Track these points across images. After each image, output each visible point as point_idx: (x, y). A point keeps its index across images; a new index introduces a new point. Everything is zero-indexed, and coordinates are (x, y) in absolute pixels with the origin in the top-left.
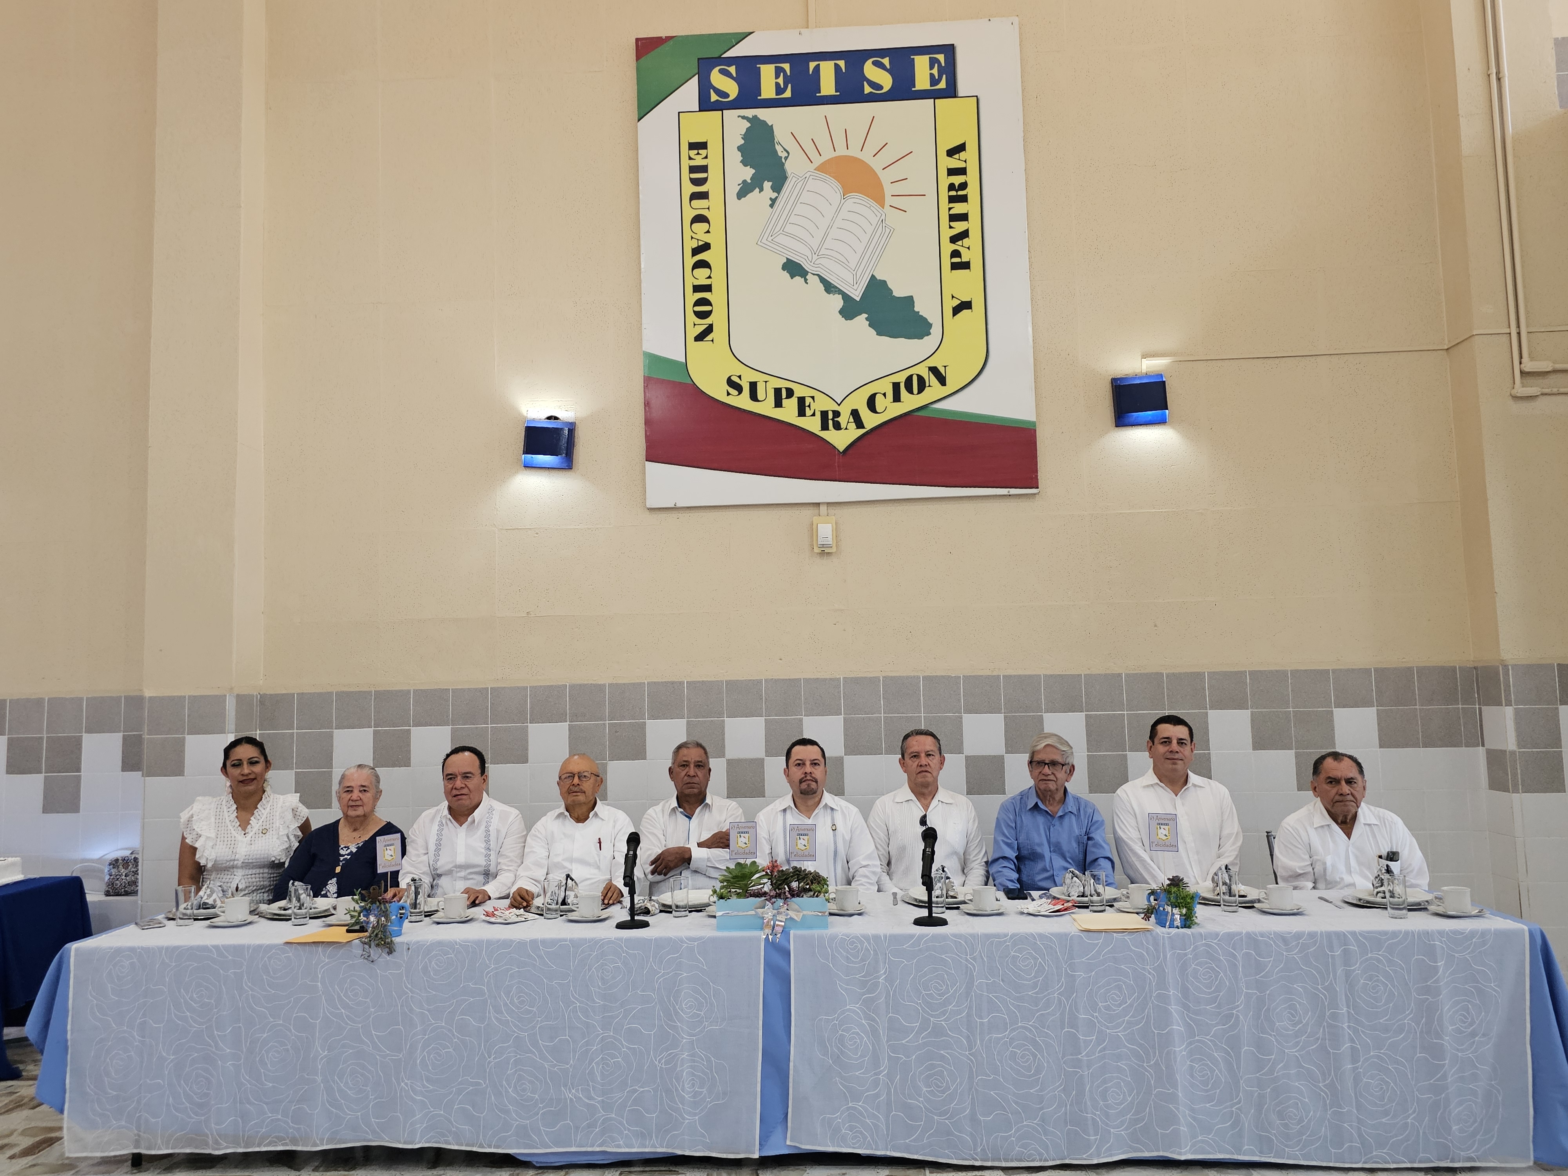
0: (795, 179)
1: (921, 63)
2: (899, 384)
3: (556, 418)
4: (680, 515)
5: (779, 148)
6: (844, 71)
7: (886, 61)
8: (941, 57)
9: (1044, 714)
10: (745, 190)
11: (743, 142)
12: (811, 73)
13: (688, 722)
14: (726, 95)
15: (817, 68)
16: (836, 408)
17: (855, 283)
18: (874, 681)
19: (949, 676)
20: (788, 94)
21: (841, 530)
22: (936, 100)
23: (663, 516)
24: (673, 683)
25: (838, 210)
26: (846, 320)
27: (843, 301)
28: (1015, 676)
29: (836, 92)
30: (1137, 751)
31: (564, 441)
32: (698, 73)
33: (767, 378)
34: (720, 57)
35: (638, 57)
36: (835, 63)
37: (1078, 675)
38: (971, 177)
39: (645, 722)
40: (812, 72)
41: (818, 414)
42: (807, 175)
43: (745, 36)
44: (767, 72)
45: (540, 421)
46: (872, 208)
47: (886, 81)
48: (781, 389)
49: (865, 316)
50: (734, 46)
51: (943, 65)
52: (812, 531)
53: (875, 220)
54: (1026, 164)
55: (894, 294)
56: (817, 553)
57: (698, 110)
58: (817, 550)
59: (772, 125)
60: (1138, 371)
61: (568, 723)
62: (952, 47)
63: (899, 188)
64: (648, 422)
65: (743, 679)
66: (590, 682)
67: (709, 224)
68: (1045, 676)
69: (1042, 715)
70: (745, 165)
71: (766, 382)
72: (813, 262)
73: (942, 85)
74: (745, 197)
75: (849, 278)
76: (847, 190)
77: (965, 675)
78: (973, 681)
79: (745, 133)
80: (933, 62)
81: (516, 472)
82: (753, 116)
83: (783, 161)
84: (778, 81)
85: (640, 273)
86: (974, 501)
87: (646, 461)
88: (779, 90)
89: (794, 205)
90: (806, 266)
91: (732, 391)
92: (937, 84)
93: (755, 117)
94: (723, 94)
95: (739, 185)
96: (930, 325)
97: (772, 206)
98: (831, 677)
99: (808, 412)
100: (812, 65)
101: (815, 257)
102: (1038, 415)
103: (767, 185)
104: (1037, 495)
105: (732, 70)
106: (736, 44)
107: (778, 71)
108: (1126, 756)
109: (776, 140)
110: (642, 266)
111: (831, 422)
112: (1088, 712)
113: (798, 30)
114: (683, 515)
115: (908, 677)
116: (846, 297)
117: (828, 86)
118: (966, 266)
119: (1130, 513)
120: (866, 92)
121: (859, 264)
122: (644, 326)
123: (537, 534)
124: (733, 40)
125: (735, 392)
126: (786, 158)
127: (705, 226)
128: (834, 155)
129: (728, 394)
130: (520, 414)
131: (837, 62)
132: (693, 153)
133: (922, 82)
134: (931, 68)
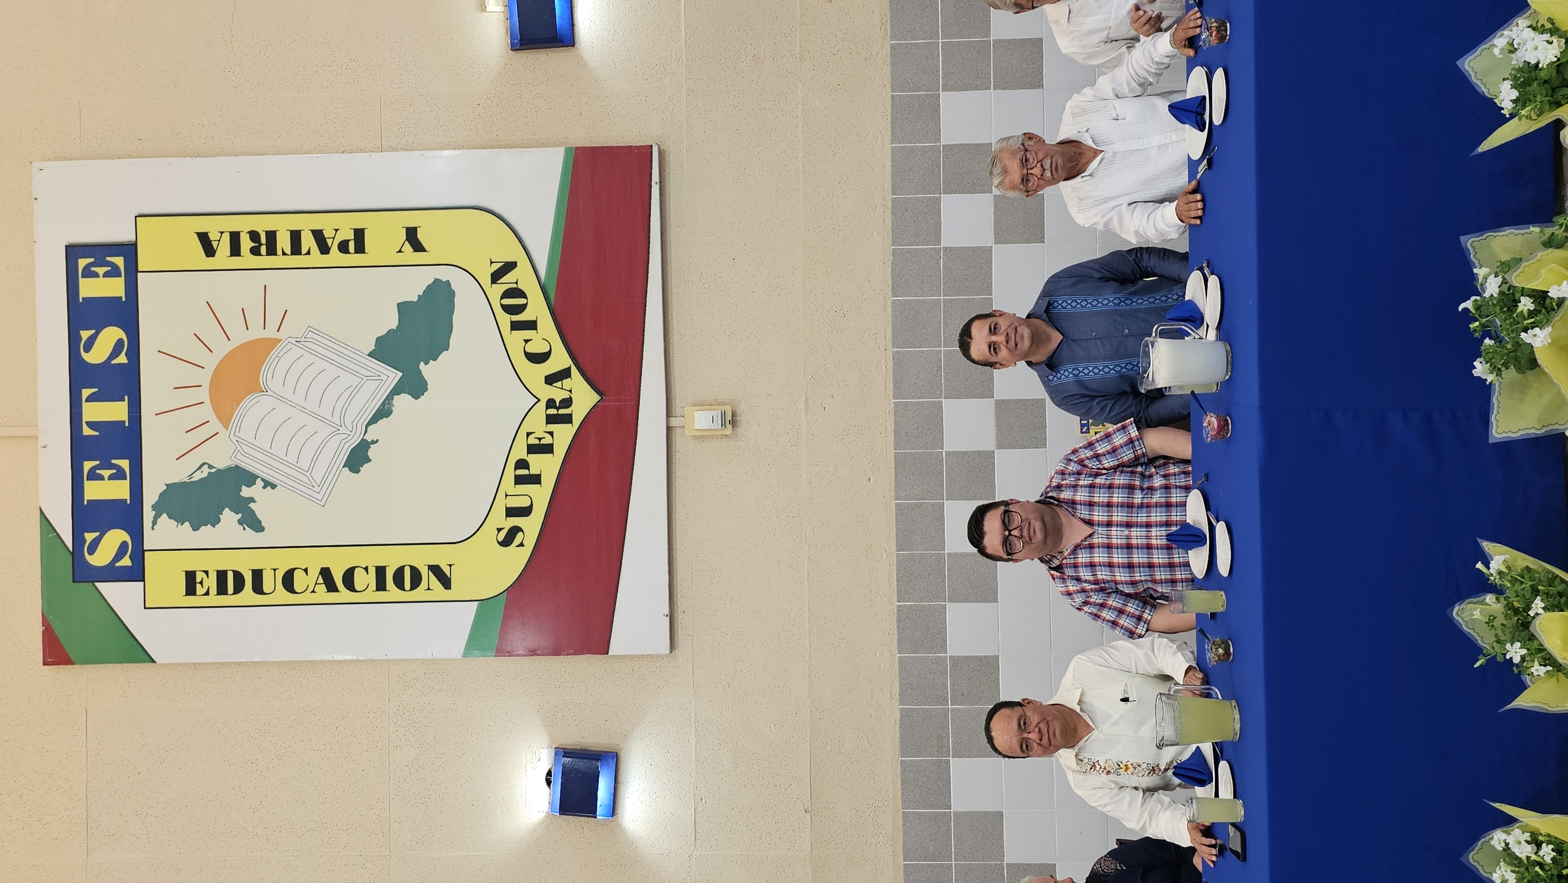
0: (239, 456)
1: (89, 288)
2: (512, 322)
3: (549, 774)
4: (679, 610)
5: (197, 477)
6: (96, 390)
7: (85, 334)
8: (82, 263)
9: (942, 144)
10: (253, 522)
11: (187, 524)
12: (97, 433)
13: (950, 601)
14: (124, 546)
15: (91, 425)
16: (543, 404)
17: (379, 378)
18: (898, 360)
19: (892, 263)
20: (125, 464)
21: (703, 399)
22: (139, 270)
23: (680, 633)
24: (899, 621)
25: (281, 399)
26: (427, 390)
27: (403, 395)
28: (893, 180)
29: (124, 401)
30: (989, 27)
31: (581, 764)
32: (93, 582)
33: (501, 494)
34: (73, 554)
35: (69, 662)
36: (86, 401)
37: (893, 100)
38: (243, 225)
39: (950, 657)
40: (96, 431)
41: (551, 427)
42: (234, 439)
43: (45, 522)
44: (94, 491)
45: (552, 795)
46: (280, 355)
47: (112, 335)
48: (516, 476)
49: (422, 364)
50: (58, 534)
51: (92, 260)
52: (702, 437)
53: (296, 352)
54: (228, 155)
55: (395, 328)
56: (733, 430)
57: (143, 583)
58: (729, 430)
59: (166, 485)
60: (502, 17)
61: (950, 758)
62: (69, 248)
63: (255, 319)
64: (556, 652)
65: (894, 528)
66: (898, 730)
67: (294, 569)
68: (893, 141)
69: (943, 146)
70: (219, 521)
71: (506, 495)
72: (350, 433)
73: (119, 261)
74: (260, 522)
75: (371, 386)
76: (256, 387)
77: (891, 243)
78: (898, 235)
79: (175, 520)
80: (89, 273)
81: (620, 826)
82: (153, 510)
83: (213, 470)
84: (106, 477)
85: (359, 661)
86: (668, 228)
87: (607, 654)
88: (119, 475)
89: (271, 456)
90: (355, 441)
91: (517, 540)
92: (118, 268)
93: (154, 507)
94: (122, 550)
95: (244, 529)
96: (437, 281)
97: (274, 486)
98: (892, 413)
99: (548, 440)
100: (87, 431)
101: (343, 430)
102: (556, 145)
103: (246, 492)
104: (661, 148)
105: (89, 537)
106: (55, 531)
107: (94, 476)
108: (995, 41)
109: (186, 480)
110: (349, 658)
111: (562, 411)
112: (939, 89)
113: (40, 450)
114: (679, 605)
115: (894, 316)
116: (397, 390)
117: (117, 411)
118: (359, 234)
119: (685, 30)
120: (126, 361)
121: (353, 373)
122: (429, 656)
123: (702, 799)
124: (51, 535)
125: (519, 536)
126: (210, 467)
127: (298, 576)
128: (208, 404)
129: (521, 545)
130: (543, 822)
131: (84, 398)
132: (200, 590)
133: (115, 288)
134: (96, 275)
